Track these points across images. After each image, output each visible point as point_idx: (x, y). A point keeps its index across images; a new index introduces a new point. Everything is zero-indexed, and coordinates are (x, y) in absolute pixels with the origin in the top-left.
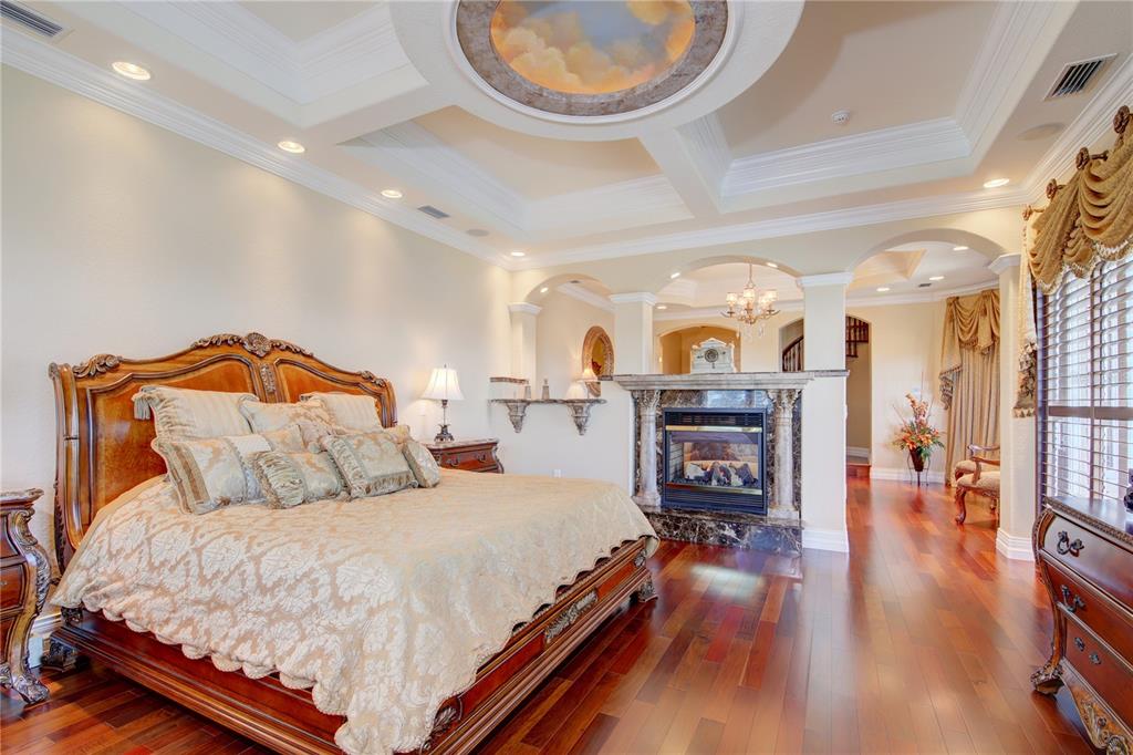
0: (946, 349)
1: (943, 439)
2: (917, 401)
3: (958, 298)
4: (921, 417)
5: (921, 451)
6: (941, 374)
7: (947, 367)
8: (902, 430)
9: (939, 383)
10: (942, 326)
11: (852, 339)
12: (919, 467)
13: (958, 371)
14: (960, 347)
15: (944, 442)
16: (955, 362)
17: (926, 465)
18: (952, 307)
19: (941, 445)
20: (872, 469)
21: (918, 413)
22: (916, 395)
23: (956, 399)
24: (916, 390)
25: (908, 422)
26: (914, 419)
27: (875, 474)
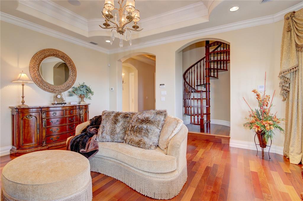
0: (284, 53)
1: (282, 125)
2: (261, 95)
3: (294, 12)
4: (265, 107)
5: (264, 133)
6: (281, 73)
7: (286, 67)
8: (250, 116)
9: (278, 81)
10: (281, 36)
11: (225, 59)
12: (263, 144)
13: (295, 70)
14: (297, 51)
15: (283, 126)
16: (293, 63)
17: (268, 143)
18: (290, 20)
19: (281, 129)
20: (231, 140)
21: (263, 103)
22: (261, 91)
23: (293, 93)
24: (261, 87)
25: (254, 111)
26: (259, 108)
27: (234, 143)
